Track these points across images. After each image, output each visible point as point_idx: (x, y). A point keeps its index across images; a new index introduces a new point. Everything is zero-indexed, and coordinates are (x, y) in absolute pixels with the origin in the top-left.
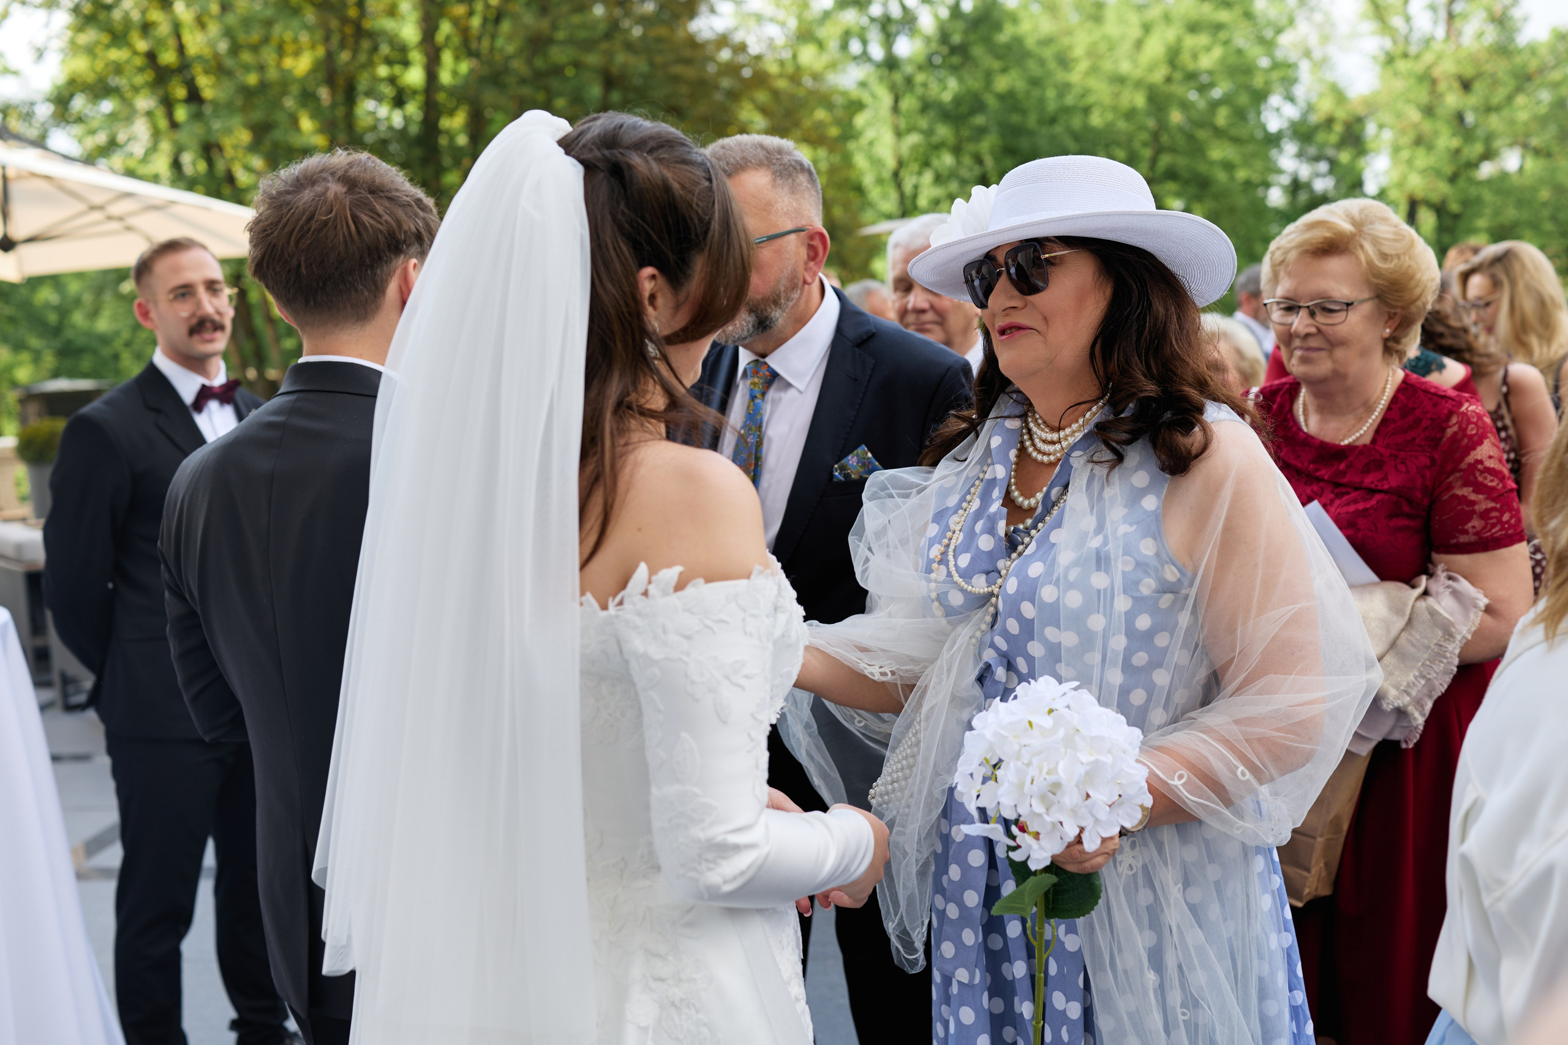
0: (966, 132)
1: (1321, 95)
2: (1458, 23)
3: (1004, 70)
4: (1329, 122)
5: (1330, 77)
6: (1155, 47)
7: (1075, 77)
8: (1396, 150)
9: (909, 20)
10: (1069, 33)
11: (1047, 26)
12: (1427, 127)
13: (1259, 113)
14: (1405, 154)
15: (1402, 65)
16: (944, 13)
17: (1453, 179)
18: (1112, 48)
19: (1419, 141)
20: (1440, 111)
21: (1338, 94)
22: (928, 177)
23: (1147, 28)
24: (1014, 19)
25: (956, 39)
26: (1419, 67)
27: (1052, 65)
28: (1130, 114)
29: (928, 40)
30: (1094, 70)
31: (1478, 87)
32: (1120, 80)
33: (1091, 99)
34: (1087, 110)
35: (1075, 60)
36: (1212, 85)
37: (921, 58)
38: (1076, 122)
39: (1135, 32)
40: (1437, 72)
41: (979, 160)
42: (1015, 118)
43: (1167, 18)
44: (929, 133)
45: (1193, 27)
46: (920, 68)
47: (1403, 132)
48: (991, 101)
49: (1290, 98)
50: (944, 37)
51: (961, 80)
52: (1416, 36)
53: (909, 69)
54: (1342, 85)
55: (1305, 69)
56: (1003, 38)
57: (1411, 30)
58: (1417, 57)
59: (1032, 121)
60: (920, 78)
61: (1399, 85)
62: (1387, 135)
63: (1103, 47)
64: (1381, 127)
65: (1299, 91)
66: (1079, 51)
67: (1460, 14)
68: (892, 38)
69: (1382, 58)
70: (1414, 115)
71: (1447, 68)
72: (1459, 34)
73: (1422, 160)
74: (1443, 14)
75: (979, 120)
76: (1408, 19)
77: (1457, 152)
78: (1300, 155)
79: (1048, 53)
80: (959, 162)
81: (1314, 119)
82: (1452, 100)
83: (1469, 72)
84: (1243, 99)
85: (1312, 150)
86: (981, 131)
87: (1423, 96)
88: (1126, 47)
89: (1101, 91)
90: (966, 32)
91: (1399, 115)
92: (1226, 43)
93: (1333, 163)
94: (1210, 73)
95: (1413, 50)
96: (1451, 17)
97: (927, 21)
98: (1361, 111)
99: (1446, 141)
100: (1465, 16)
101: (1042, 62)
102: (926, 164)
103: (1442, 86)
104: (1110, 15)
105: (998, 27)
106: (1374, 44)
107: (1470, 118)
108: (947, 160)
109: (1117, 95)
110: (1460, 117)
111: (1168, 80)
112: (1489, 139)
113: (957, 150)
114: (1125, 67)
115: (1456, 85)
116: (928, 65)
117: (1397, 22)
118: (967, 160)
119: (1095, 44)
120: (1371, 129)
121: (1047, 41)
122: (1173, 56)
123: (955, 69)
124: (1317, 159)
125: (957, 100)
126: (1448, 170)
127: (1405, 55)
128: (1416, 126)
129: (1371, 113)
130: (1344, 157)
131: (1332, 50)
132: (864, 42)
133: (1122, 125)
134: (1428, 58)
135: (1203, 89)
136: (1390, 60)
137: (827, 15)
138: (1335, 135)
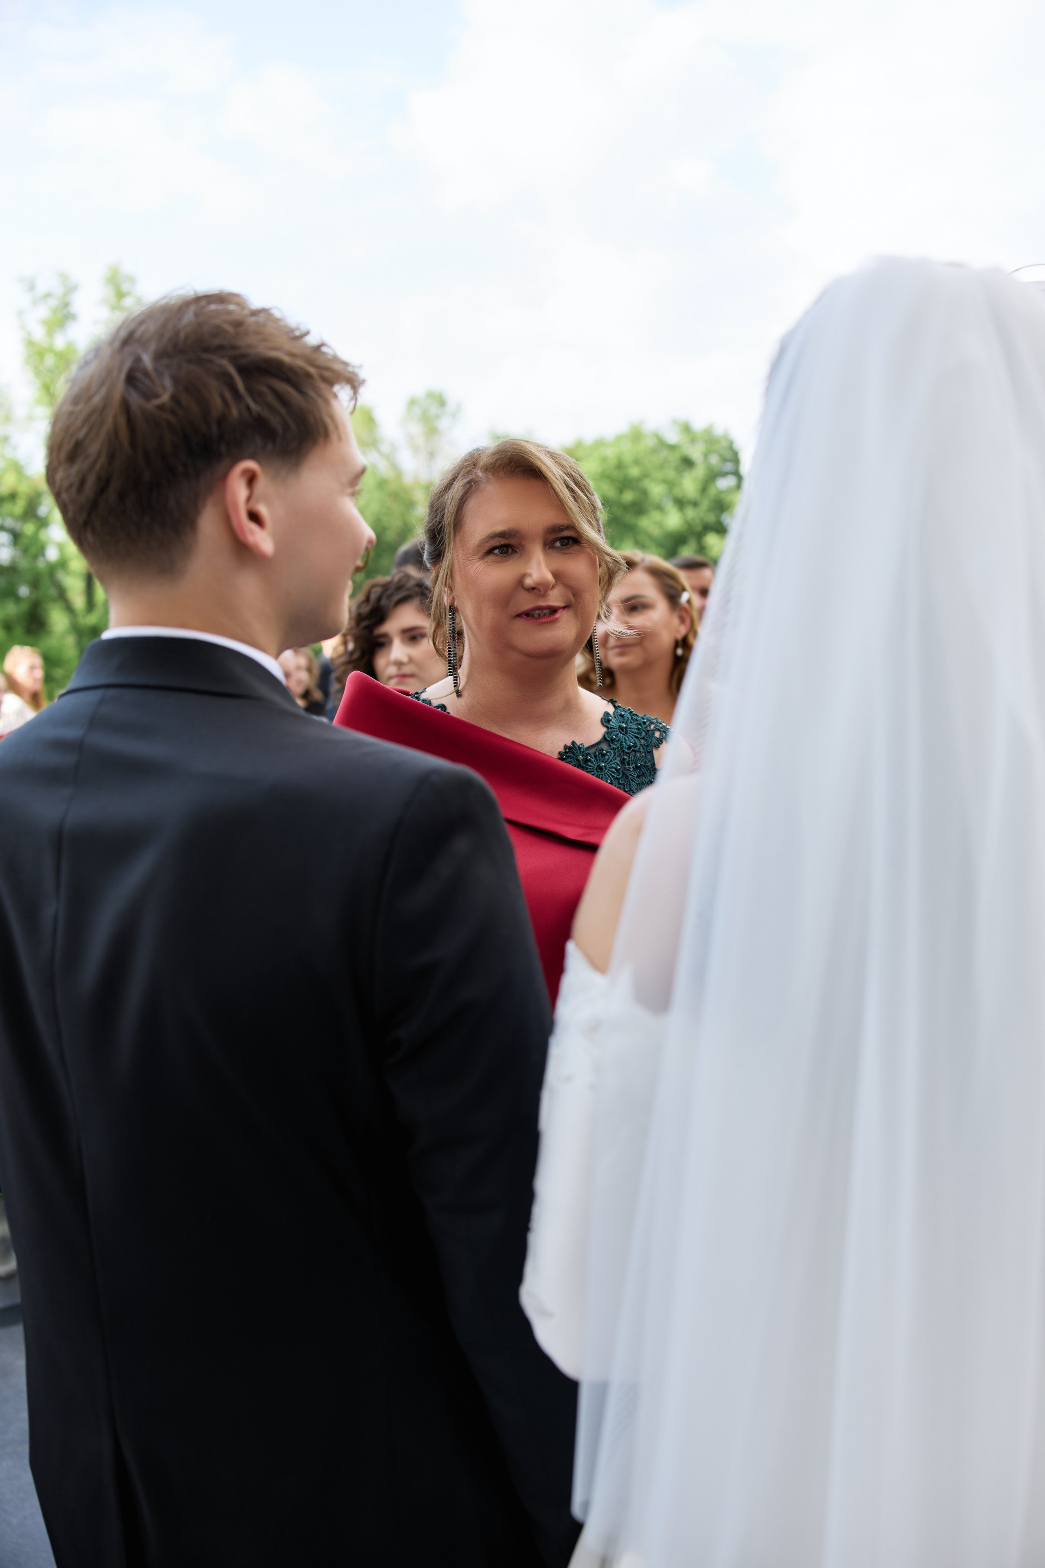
4: (13, 496)
5: (10, 454)
21: (18, 470)
93: (15, 534)
130: (29, 528)
131: (11, 430)
138: (19, 507)
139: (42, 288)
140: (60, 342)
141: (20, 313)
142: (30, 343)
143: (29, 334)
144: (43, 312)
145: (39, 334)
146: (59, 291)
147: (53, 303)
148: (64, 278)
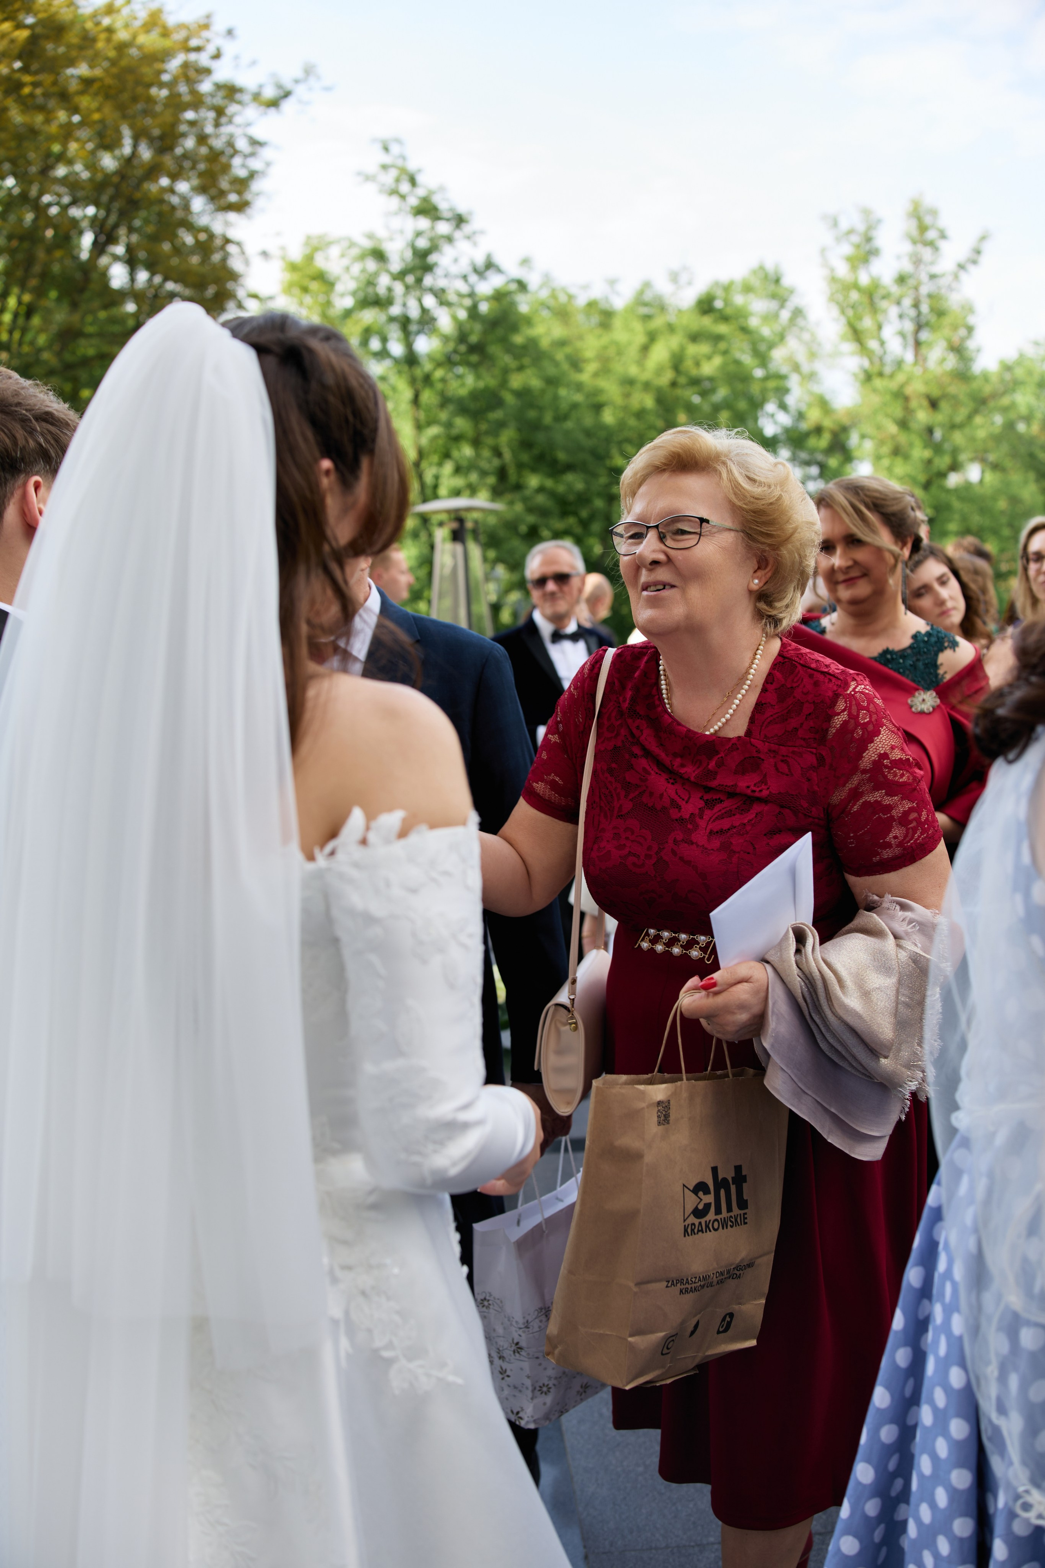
0: (484, 427)
1: (810, 405)
2: (924, 350)
3: (521, 368)
4: (818, 430)
5: (816, 389)
6: (660, 353)
7: (585, 377)
8: (878, 458)
9: (427, 321)
10: (581, 338)
11: (558, 331)
12: (903, 439)
13: (756, 419)
14: (886, 462)
15: (878, 383)
16: (462, 315)
17: (927, 486)
18: (620, 353)
19: (897, 452)
20: (914, 425)
21: (824, 404)
22: (448, 468)
23: (652, 337)
24: (528, 321)
25: (474, 339)
26: (894, 385)
27: (565, 366)
28: (640, 414)
29: (446, 339)
30: (605, 370)
31: (944, 405)
32: (629, 382)
33: (602, 398)
34: (598, 408)
35: (586, 361)
36: (713, 390)
37: (439, 357)
38: (588, 420)
39: (640, 339)
40: (909, 390)
41: (498, 453)
42: (532, 414)
43: (671, 328)
44: (449, 425)
45: (695, 337)
46: (439, 365)
47: (882, 443)
48: (509, 399)
49: (783, 407)
50: (462, 337)
51: (478, 377)
52: (888, 359)
53: (428, 366)
54: (828, 397)
55: (794, 382)
56: (518, 339)
57: (885, 353)
58: (892, 376)
59: (548, 418)
60: (439, 374)
61: (876, 400)
62: (868, 446)
63: (612, 352)
64: (863, 437)
65: (791, 400)
66: (589, 354)
67: (925, 342)
68: (412, 337)
69: (862, 376)
70: (893, 429)
71: (917, 388)
72: (925, 360)
73: (900, 468)
74: (911, 341)
75: (497, 415)
76: (882, 343)
77: (929, 462)
78: (793, 459)
79: (560, 356)
80: (478, 455)
81: (804, 426)
82: (922, 416)
83: (936, 393)
84: (742, 405)
85: (803, 455)
86: (501, 425)
87: (898, 411)
88: (633, 352)
89: (611, 389)
90: (485, 333)
91: (879, 427)
92: (725, 353)
93: (822, 467)
94: (711, 379)
95: (888, 370)
96: (918, 344)
97: (445, 321)
98: (846, 421)
99: (920, 453)
100: (930, 345)
101: (557, 364)
102: (447, 455)
103: (914, 404)
104: (617, 323)
105: (514, 328)
106: (854, 363)
107: (938, 434)
108: (467, 451)
109: (627, 395)
110: (930, 431)
111: (674, 384)
112: (955, 452)
113: (476, 443)
114: (633, 370)
115: (925, 403)
116: (448, 361)
117: (873, 344)
118: (486, 453)
119: (605, 348)
120: (853, 440)
121: (562, 343)
122: (677, 362)
123: (474, 367)
124: (808, 463)
125: (475, 395)
126: (922, 478)
127: (881, 374)
128: (893, 437)
129: (854, 425)
130: (833, 462)
131: (819, 366)
132: (384, 340)
133: (632, 422)
134: (900, 378)
135: (704, 394)
136: (868, 377)
137: (348, 314)
138: (824, 442)
139: (844, 225)
140: (864, 279)
141: (823, 251)
142: (833, 280)
143: (832, 270)
144: (847, 249)
145: (842, 270)
146: (861, 227)
147: (855, 239)
148: (866, 212)
